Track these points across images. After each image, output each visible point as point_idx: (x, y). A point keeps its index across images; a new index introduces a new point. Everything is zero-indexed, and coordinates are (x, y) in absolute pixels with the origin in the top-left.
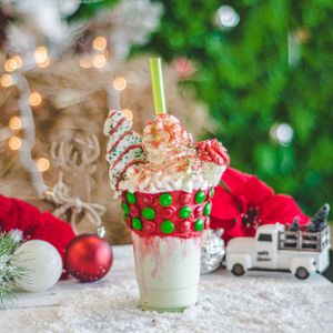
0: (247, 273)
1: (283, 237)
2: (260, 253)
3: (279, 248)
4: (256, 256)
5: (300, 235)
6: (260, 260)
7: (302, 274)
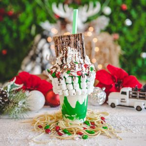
0: (116, 107)
1: (131, 93)
2: (122, 99)
3: (130, 98)
4: (120, 100)
5: (138, 93)
6: (122, 102)
7: (139, 109)
